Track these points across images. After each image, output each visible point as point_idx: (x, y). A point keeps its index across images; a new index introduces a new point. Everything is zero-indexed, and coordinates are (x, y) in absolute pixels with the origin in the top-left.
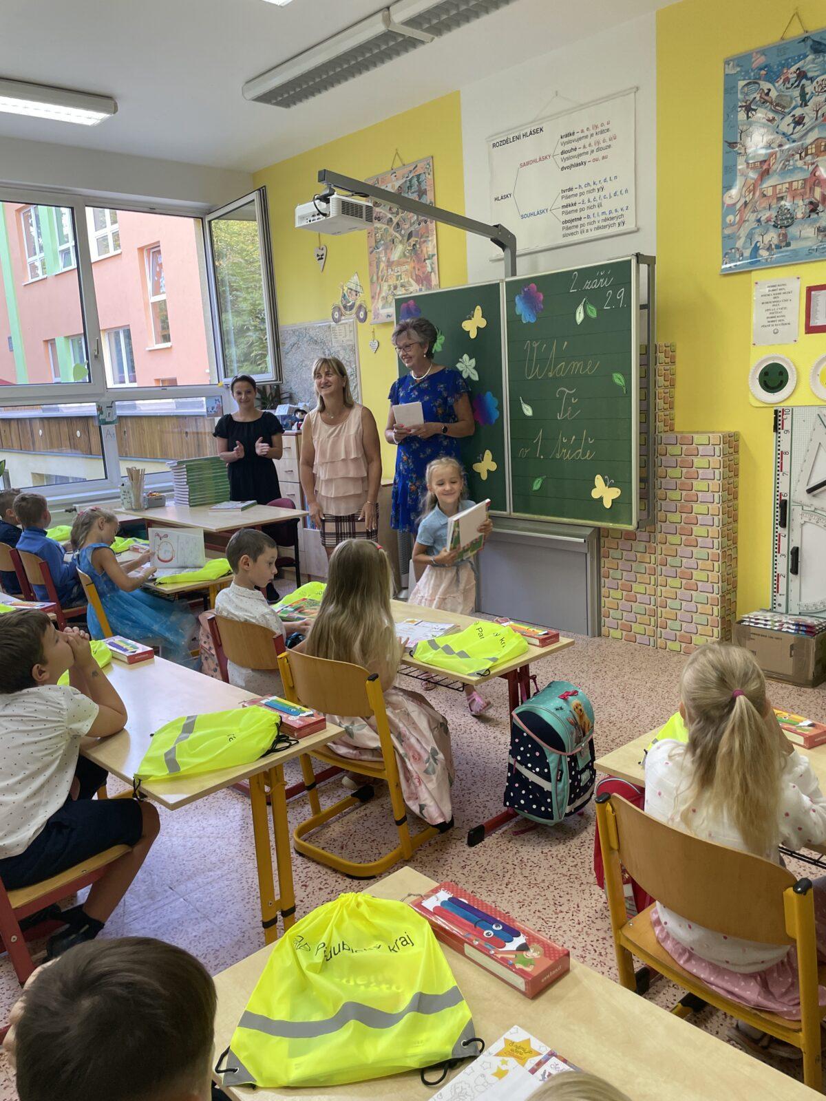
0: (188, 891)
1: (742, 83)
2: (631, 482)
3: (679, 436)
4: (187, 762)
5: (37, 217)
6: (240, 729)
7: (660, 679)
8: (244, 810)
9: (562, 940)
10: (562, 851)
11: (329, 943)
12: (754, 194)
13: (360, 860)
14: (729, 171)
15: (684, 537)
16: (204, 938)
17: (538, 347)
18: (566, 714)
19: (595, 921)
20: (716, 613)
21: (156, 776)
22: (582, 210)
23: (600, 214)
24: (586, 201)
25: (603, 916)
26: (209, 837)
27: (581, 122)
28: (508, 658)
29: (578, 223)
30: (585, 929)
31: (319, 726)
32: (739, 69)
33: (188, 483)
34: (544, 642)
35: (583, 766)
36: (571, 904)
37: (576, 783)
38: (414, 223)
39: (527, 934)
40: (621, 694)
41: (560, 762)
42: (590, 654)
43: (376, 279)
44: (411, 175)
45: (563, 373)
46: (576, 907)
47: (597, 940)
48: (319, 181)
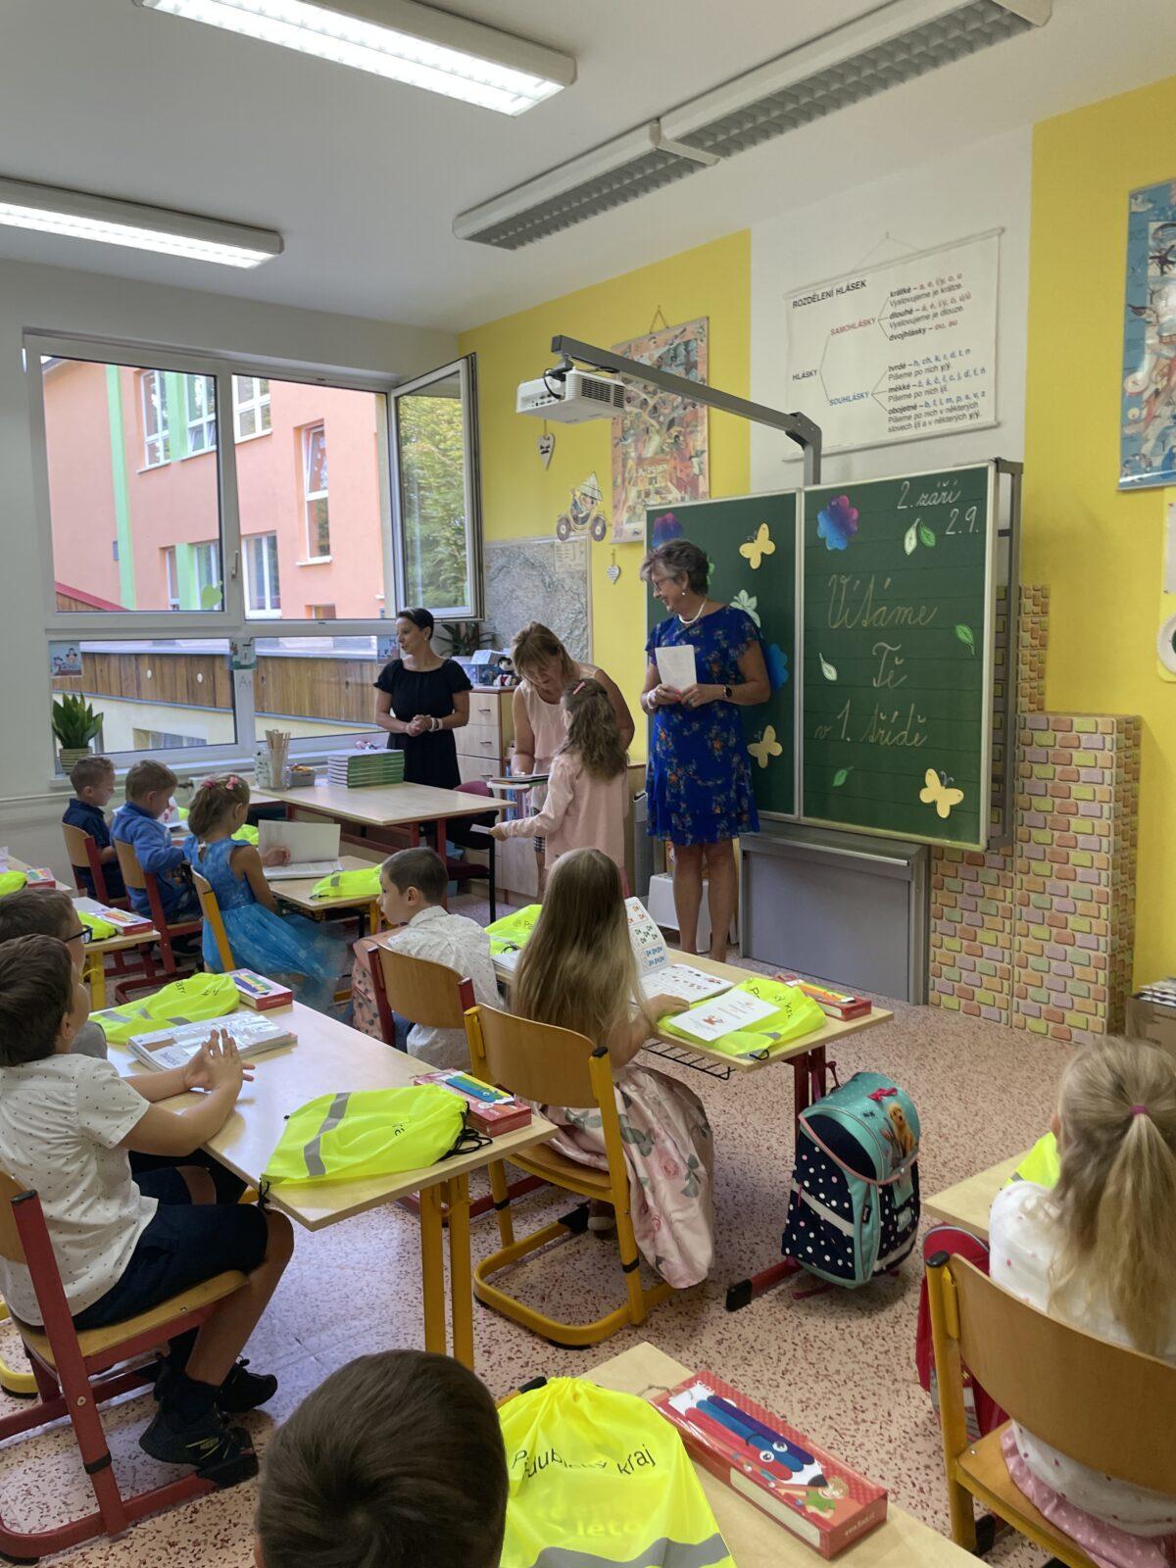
0: (323, 1346)
1: (1153, 226)
2: (979, 782)
3: (1052, 718)
4: (335, 1162)
5: (162, 383)
6: (410, 1117)
7: (1016, 1074)
8: (404, 1231)
9: (864, 1464)
10: (866, 1329)
11: (533, 1452)
12: (1169, 380)
13: (568, 1320)
14: (1133, 347)
15: (1056, 866)
17: (848, 583)
18: (878, 1123)
19: (914, 1438)
20: (1101, 980)
21: (291, 1180)
22: (918, 395)
23: (944, 401)
24: (924, 383)
25: (927, 1433)
26: (353, 1268)
27: (920, 274)
28: (796, 1035)
29: (912, 413)
30: (899, 1451)
31: (521, 1120)
32: (1150, 206)
34: (849, 1013)
35: (902, 1203)
36: (880, 1410)
37: (890, 1228)
38: (677, 407)
39: (824, 1461)
40: (957, 1094)
41: (868, 1194)
42: (911, 1030)
43: (621, 482)
44: (677, 342)
45: (884, 622)
46: (886, 1415)
47: (918, 1469)
48: (553, 351)
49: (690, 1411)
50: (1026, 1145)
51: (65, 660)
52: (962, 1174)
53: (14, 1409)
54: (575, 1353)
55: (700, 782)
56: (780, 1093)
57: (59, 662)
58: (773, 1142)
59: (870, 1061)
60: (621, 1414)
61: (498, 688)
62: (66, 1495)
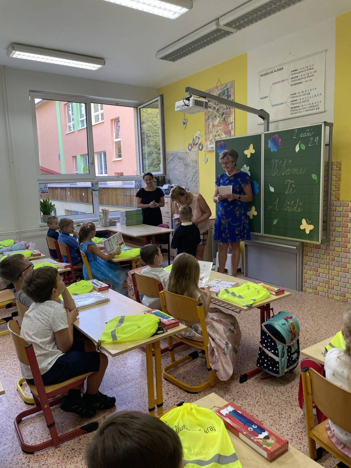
0: (118, 391)
2: (319, 223)
3: (342, 203)
4: (120, 336)
5: (72, 107)
6: (143, 323)
7: (330, 312)
8: (142, 357)
10: (283, 389)
11: (178, 426)
13: (191, 384)
15: (343, 249)
17: (278, 162)
18: (287, 327)
19: (298, 423)
21: (107, 341)
22: (300, 103)
23: (308, 105)
24: (302, 99)
25: (302, 421)
27: (301, 65)
28: (261, 300)
29: (298, 108)
30: (293, 427)
31: (176, 325)
33: (126, 216)
34: (277, 293)
35: (294, 351)
36: (287, 414)
37: (290, 359)
38: (225, 109)
39: (268, 431)
40: (312, 319)
41: (283, 349)
42: (297, 299)
43: (207, 132)
44: (224, 89)
45: (289, 173)
46: (289, 416)
47: (299, 432)
48: (186, 92)
49: (226, 414)
50: (333, 334)
51: (43, 189)
52: (313, 343)
53: (28, 408)
54: (193, 394)
55: (232, 224)
56: (256, 318)
57: (41, 189)
58: (254, 332)
59: (284, 308)
60: (206, 415)
62: (42, 434)
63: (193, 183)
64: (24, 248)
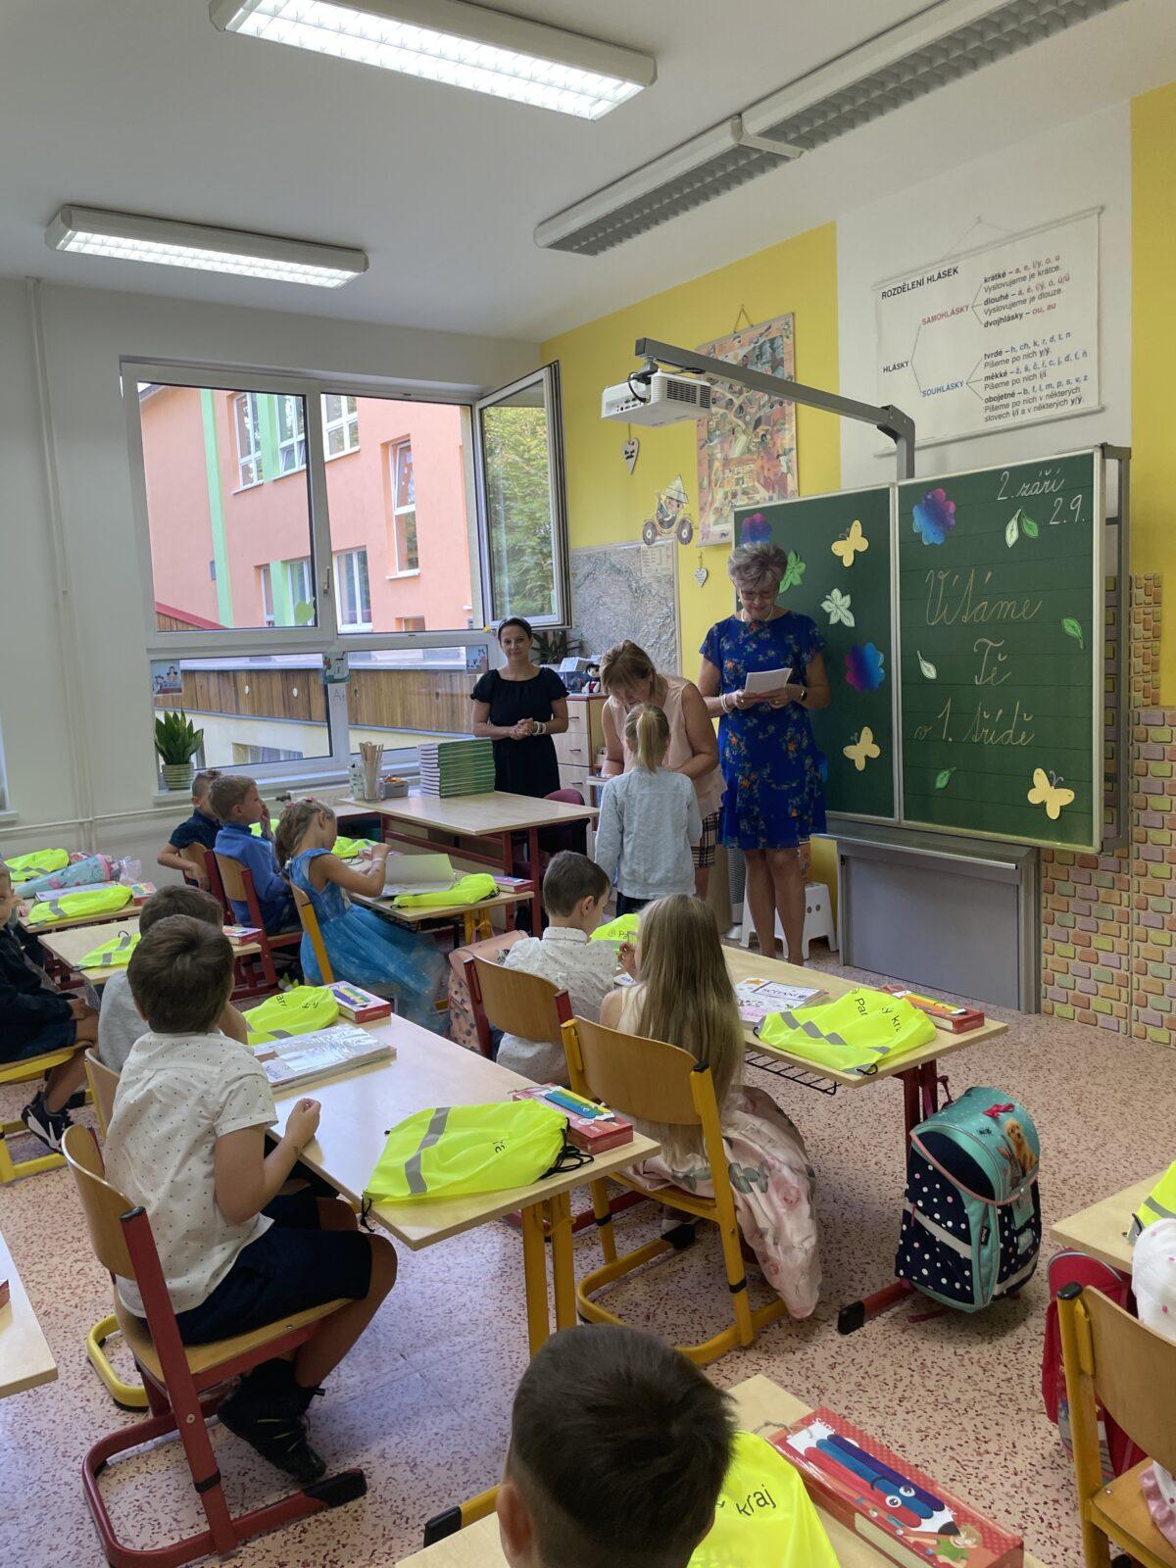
0: (428, 1362)
2: (1091, 782)
3: (1168, 713)
4: (437, 1179)
6: (510, 1133)
7: (1138, 1086)
8: (506, 1245)
10: (986, 1355)
16: (448, 1439)
17: (947, 578)
18: (996, 1139)
19: (1041, 1471)
21: (393, 1197)
22: (1016, 382)
23: (1043, 387)
24: (1022, 369)
25: (1055, 1465)
26: (456, 1283)
27: (1016, 257)
28: (906, 1049)
29: (1010, 400)
30: (1026, 1483)
31: (621, 1137)
33: (439, 765)
34: (961, 1025)
35: (1023, 1224)
36: (1003, 1440)
37: (1011, 1250)
38: (764, 406)
39: (956, 1508)
40: (1075, 1108)
41: (986, 1215)
42: (1024, 1040)
43: (706, 485)
44: (762, 340)
45: (985, 617)
46: (1011, 1446)
47: (1046, 1503)
48: (637, 354)
49: (809, 1450)
51: (165, 676)
53: (125, 1423)
55: (773, 786)
56: (886, 1106)
57: (160, 680)
58: (881, 1156)
59: (981, 1073)
61: (587, 695)
62: (176, 1512)
63: (662, 650)
64: (103, 878)
